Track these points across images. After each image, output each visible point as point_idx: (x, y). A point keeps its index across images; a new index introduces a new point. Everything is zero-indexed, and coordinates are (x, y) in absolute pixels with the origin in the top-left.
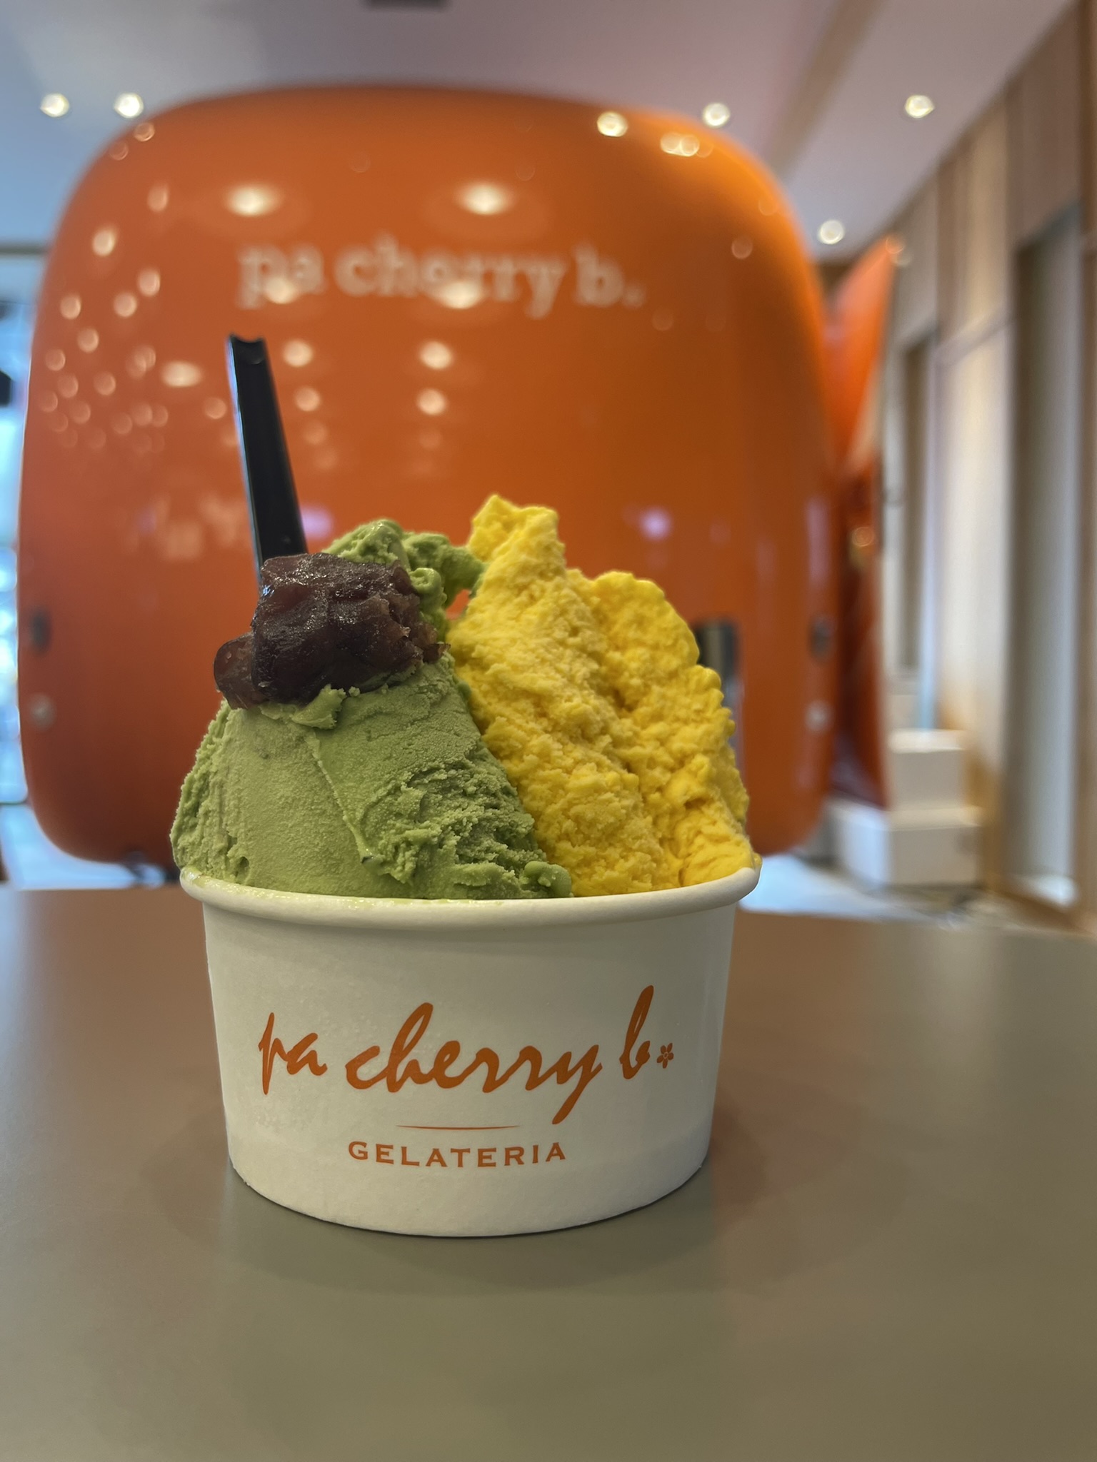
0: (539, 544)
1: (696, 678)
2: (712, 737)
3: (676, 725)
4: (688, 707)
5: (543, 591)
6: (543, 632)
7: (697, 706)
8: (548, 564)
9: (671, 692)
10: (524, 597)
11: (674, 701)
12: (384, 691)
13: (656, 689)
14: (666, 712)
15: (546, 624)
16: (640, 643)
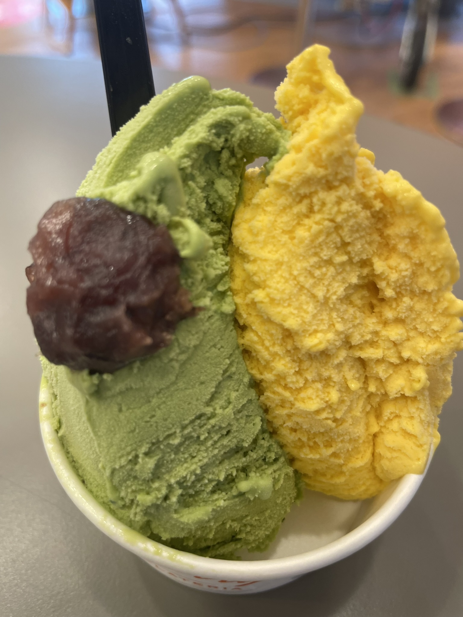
0: (331, 154)
1: (446, 304)
2: (439, 357)
3: (412, 334)
4: (429, 324)
5: (324, 204)
6: (313, 250)
7: (435, 327)
8: (337, 174)
9: (419, 306)
10: (303, 208)
11: (419, 315)
12: (135, 370)
13: (407, 300)
14: (408, 321)
15: (317, 242)
16: (406, 256)
